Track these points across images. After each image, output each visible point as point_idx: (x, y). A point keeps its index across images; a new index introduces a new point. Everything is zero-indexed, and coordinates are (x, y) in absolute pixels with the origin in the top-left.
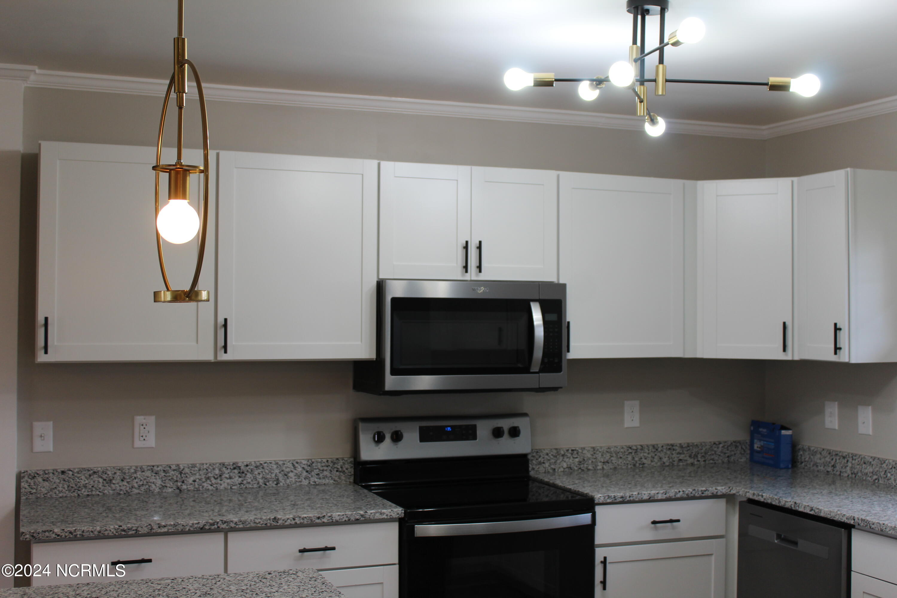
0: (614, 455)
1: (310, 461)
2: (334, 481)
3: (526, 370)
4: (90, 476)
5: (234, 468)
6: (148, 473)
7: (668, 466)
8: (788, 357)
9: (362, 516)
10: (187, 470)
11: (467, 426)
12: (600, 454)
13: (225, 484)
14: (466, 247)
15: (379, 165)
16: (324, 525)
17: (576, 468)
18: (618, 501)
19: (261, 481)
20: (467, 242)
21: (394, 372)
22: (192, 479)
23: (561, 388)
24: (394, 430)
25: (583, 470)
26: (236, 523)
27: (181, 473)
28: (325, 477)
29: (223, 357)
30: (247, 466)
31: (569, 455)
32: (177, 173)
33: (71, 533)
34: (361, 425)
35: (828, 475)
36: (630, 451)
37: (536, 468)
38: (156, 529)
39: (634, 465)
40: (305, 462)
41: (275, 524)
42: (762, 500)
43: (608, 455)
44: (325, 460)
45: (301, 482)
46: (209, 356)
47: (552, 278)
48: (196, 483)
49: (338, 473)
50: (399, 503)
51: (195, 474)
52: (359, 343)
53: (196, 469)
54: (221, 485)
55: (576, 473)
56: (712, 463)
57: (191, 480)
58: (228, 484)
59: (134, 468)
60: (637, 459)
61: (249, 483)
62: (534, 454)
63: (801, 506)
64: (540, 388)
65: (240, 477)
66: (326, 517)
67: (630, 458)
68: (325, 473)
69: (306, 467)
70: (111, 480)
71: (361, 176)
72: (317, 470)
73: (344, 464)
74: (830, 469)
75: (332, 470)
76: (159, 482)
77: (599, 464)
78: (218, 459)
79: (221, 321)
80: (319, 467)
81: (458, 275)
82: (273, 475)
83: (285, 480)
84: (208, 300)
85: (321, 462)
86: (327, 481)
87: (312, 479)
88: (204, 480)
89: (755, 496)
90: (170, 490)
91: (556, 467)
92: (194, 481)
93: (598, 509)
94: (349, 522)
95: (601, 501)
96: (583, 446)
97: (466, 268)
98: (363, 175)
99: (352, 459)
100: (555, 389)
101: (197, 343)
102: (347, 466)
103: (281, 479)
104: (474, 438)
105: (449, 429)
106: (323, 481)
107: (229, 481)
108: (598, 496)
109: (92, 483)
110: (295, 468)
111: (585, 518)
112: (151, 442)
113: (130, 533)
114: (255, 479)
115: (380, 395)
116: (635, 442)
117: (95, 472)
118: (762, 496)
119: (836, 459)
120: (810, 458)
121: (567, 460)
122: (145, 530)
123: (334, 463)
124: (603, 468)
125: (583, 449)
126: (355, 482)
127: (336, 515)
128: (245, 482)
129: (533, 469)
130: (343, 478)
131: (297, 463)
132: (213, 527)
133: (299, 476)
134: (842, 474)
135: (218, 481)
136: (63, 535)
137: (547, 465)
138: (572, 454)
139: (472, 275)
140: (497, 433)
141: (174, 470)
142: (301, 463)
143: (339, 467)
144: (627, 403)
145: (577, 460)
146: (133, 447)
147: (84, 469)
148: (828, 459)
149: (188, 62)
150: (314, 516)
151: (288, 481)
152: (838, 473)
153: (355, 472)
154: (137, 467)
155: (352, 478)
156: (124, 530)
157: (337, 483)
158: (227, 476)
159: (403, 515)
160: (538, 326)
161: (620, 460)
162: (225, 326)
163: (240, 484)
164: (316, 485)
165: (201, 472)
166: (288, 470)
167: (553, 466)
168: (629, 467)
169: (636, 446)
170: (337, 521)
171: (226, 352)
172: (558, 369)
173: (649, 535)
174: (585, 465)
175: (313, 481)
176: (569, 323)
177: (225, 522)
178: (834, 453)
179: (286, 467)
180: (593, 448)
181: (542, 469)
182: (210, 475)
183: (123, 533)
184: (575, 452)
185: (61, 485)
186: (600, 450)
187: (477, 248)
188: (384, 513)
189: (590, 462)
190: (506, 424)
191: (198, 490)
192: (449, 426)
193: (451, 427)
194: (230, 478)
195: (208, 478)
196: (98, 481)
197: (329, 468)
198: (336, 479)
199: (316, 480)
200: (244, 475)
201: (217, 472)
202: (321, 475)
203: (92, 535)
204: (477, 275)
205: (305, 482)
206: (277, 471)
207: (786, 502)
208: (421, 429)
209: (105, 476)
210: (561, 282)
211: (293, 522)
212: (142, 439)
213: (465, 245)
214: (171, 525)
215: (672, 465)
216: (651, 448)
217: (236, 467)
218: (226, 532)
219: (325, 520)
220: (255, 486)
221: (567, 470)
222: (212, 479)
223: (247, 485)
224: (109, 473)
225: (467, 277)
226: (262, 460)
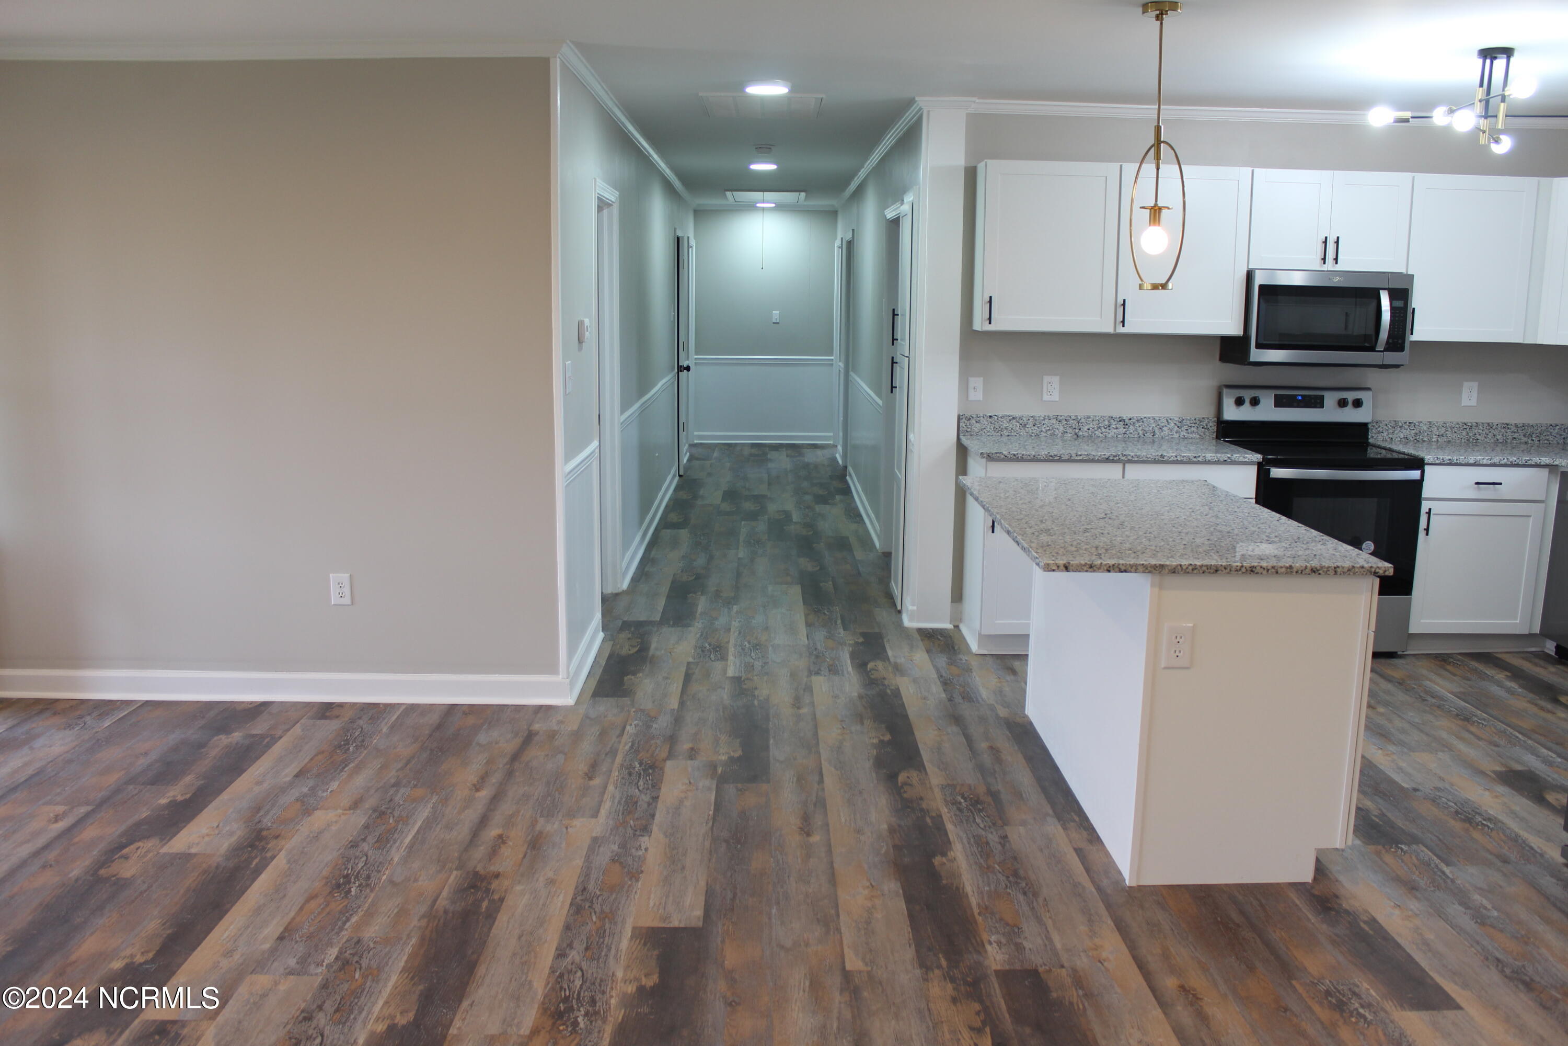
0: (1449, 430)
1: (1181, 418)
2: (1200, 435)
3: (1372, 349)
4: (1010, 420)
5: (1120, 421)
6: (1054, 421)
7: (1500, 442)
9: (1229, 458)
10: (1083, 420)
11: (1316, 396)
12: (1436, 428)
13: (1112, 432)
14: (1325, 242)
15: (1253, 171)
16: (1198, 463)
17: (1412, 439)
18: (1445, 462)
19: (1141, 433)
20: (1326, 238)
21: (1258, 346)
22: (1087, 427)
23: (1402, 365)
24: (1253, 396)
25: (1419, 441)
26: (1132, 457)
27: (1078, 422)
28: (1193, 432)
29: (1121, 330)
30: (1130, 419)
31: (1406, 427)
32: (1155, 211)
33: (1014, 455)
34: (1225, 391)
36: (1465, 427)
37: (1375, 436)
38: (1074, 457)
39: (1468, 440)
40: (1177, 419)
41: (1162, 459)
43: (1444, 429)
44: (1193, 419)
45: (1172, 435)
46: (1110, 330)
47: (1403, 270)
48: (1090, 431)
49: (1203, 430)
50: (1257, 451)
51: (1089, 424)
52: (1230, 322)
53: (1090, 419)
54: (1109, 433)
55: (1411, 443)
57: (1085, 428)
58: (1114, 433)
59: (1043, 416)
60: (1471, 435)
61: (1131, 433)
62: (1375, 424)
64: (1383, 365)
65: (1124, 428)
66: (1201, 457)
67: (1464, 433)
68: (1193, 429)
69: (1177, 423)
70: (1025, 425)
71: (1237, 182)
72: (1187, 426)
73: (1209, 422)
75: (1199, 427)
76: (1061, 429)
77: (1434, 437)
78: (1108, 414)
79: (1120, 301)
80: (1188, 424)
81: (1317, 265)
82: (1151, 428)
83: (1160, 433)
84: (1172, 289)
85: (1189, 420)
86: (1195, 435)
87: (1182, 434)
88: (1096, 429)
90: (1070, 435)
91: (1394, 437)
92: (1089, 429)
93: (1427, 468)
94: (1218, 462)
95: (1430, 462)
96: (1420, 420)
97: (1324, 260)
98: (1238, 180)
99: (1216, 419)
100: (1397, 366)
101: (1101, 318)
102: (1211, 424)
103: (1156, 432)
104: (1322, 406)
105: (1300, 398)
106: (1191, 436)
107: (1115, 430)
108: (1428, 458)
109: (1011, 426)
110: (1168, 423)
111: (1415, 474)
112: (1056, 397)
113: (1056, 458)
114: (1136, 430)
115: (1245, 365)
116: (1470, 419)
117: (1014, 418)
121: (1404, 431)
122: (1066, 457)
123: (1201, 422)
124: (1437, 440)
125: (1420, 422)
126: (1218, 438)
127: (1209, 456)
128: (1128, 432)
129: (1372, 437)
130: (1207, 434)
131: (1171, 419)
132: (1115, 458)
133: (1171, 430)
135: (1107, 430)
136: (1009, 456)
137: (1385, 434)
138: (1409, 426)
139: (1330, 266)
140: (1342, 403)
141: (1073, 420)
142: (1173, 419)
143: (1205, 425)
144: (1466, 384)
145: (1414, 431)
146: (1042, 399)
147: (1007, 416)
149: (1164, 142)
151: (1162, 434)
153: (1217, 430)
154: (1045, 416)
155: (1215, 434)
156: (1051, 456)
157: (1202, 438)
158: (1114, 427)
159: (1261, 460)
160: (1386, 311)
161: (1455, 435)
162: (1124, 305)
163: (1124, 434)
164: (1185, 438)
165: (1094, 423)
166: (1163, 425)
167: (1390, 436)
168: (1463, 441)
169: (1471, 423)
170: (1209, 461)
171: (1123, 326)
172: (1401, 348)
173: (1472, 494)
174: (1421, 437)
176: (1414, 309)
177: (1125, 455)
179: (1162, 423)
180: (1430, 422)
181: (1380, 438)
182: (1100, 425)
183: (1051, 458)
184: (1412, 425)
185: (989, 427)
186: (1436, 425)
187: (1335, 242)
188: (1246, 457)
189: (1426, 434)
190: (1351, 396)
191: (1091, 437)
192: (1300, 395)
193: (1301, 396)
194: (1117, 428)
195: (1099, 428)
196: (1015, 425)
197: (1197, 425)
198: (1202, 434)
199: (1185, 434)
200: (1127, 426)
201: (1106, 423)
202: (1189, 430)
203: (1029, 458)
204: (1333, 266)
205: (1176, 436)
206: (1154, 425)
208: (1276, 396)
209: (1021, 422)
210: (1409, 273)
211: (1175, 459)
212: (1049, 394)
213: (1324, 240)
214: (1085, 455)
215: (1504, 442)
216: (1486, 425)
217: (1121, 420)
218: (1124, 463)
219: (1200, 459)
220: (1136, 436)
221: (1403, 440)
222: (1103, 428)
223: (1130, 435)
224: (1024, 419)
225: (1325, 268)
226: (1142, 416)
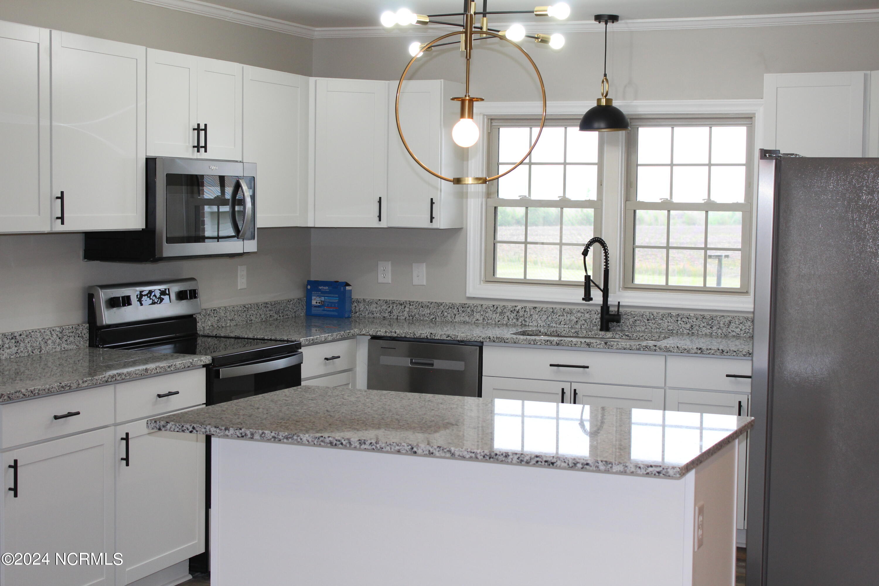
0: (236, 313)
1: (61, 328)
2: (77, 346)
5: (12, 338)
7: (264, 321)
8: (384, 224)
9: (191, 363)
12: (229, 312)
14: (198, 129)
16: (172, 372)
17: (216, 326)
18: (311, 343)
19: (30, 350)
20: (198, 125)
21: (168, 240)
24: (124, 295)
28: (71, 343)
29: (58, 228)
30: (21, 335)
31: (212, 314)
33: (32, 392)
35: (384, 320)
36: (245, 309)
40: (58, 329)
41: (146, 374)
42: (395, 335)
43: (233, 313)
44: (71, 327)
45: (55, 348)
46: (48, 228)
49: (79, 338)
52: (135, 214)
56: (287, 318)
60: (248, 316)
61: (22, 352)
63: (437, 335)
64: (244, 253)
65: (16, 346)
66: (173, 366)
67: (244, 314)
68: (72, 339)
69: (59, 334)
71: (136, 60)
72: (66, 337)
73: (83, 329)
74: (386, 315)
75: (75, 336)
77: (228, 322)
79: (56, 194)
80: (67, 333)
82: (38, 343)
85: (68, 329)
86: (72, 346)
89: (387, 333)
91: (205, 325)
94: (184, 369)
96: (220, 306)
97: (198, 147)
98: (137, 59)
102: (84, 331)
103: (42, 346)
106: (70, 347)
107: (8, 350)
110: (52, 335)
113: (66, 389)
114: (26, 347)
116: (247, 301)
118: (395, 332)
119: (393, 306)
120: (365, 307)
121: (211, 319)
123: (77, 329)
124: (231, 324)
125: (220, 308)
126: (91, 345)
127: (178, 364)
128: (19, 351)
130: (82, 343)
131: (53, 330)
133: (54, 343)
134: (399, 318)
136: (27, 394)
137: (200, 324)
139: (202, 154)
140: (181, 295)
142: (56, 330)
143: (80, 333)
144: (239, 268)
145: (216, 318)
148: (384, 307)
150: (167, 366)
151: (47, 348)
152: (395, 317)
153: (91, 336)
155: (89, 342)
156: (63, 387)
157: (78, 348)
158: (7, 346)
159: (211, 361)
161: (239, 318)
162: (61, 198)
163: (16, 353)
164: (65, 350)
166: (47, 337)
167: (203, 325)
168: (244, 323)
169: (248, 304)
170: (178, 369)
171: (62, 223)
173: (323, 370)
174: (221, 323)
175: (63, 347)
178: (391, 302)
179: (46, 335)
180: (225, 308)
184: (214, 312)
186: (229, 309)
187: (204, 130)
188: (202, 360)
189: (224, 319)
194: (10, 348)
197: (74, 334)
198: (78, 344)
199: (65, 346)
200: (18, 344)
202: (68, 341)
203: (44, 393)
205: (58, 349)
206: (40, 339)
207: (421, 334)
211: (156, 371)
213: (197, 127)
215: (266, 321)
216: (256, 305)
217: (13, 336)
218: (117, 384)
219: (172, 369)
220: (26, 354)
221: (211, 328)
226: (30, 329)
